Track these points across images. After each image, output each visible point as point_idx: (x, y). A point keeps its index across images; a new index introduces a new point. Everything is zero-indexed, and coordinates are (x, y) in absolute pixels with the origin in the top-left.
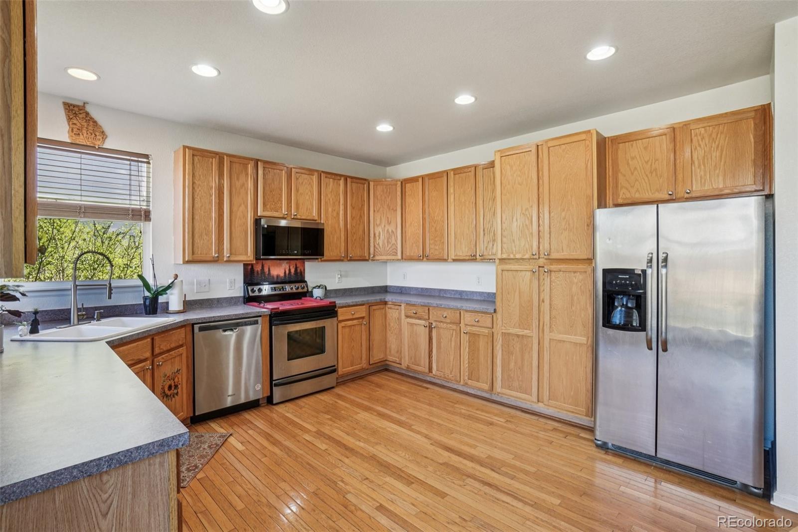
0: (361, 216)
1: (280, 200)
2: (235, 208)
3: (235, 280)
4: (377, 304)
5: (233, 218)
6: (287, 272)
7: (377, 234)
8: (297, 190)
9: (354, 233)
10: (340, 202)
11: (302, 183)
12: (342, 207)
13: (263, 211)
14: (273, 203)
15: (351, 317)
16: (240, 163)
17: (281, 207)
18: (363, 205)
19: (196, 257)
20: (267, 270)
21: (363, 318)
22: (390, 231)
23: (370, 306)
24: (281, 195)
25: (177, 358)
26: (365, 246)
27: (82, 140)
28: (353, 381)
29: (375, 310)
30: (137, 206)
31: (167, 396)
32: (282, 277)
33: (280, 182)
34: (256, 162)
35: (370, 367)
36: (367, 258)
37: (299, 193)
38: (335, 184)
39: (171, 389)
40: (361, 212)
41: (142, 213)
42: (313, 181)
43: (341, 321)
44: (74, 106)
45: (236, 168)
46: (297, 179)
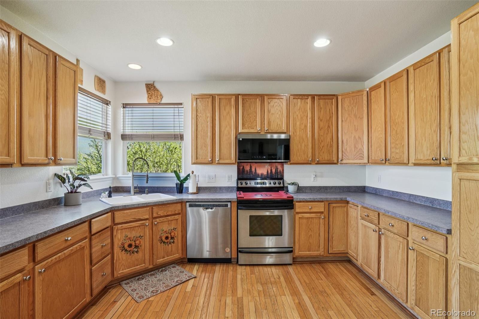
0: (329, 127)
1: (255, 120)
2: (223, 129)
3: (231, 175)
4: (337, 202)
5: (222, 136)
6: (269, 172)
7: (345, 141)
8: (269, 111)
9: (322, 141)
10: (307, 116)
11: (273, 106)
12: (309, 121)
13: (243, 129)
14: (250, 123)
15: (309, 211)
16: (226, 99)
17: (256, 125)
18: (331, 117)
19: (199, 161)
20: (254, 170)
21: (322, 213)
22: (357, 137)
23: (329, 203)
24: (256, 117)
25: (173, 222)
26: (333, 152)
27: (152, 101)
28: (310, 263)
29: (335, 207)
30: (177, 131)
31: (164, 242)
32: (266, 175)
33: (255, 108)
34: (237, 96)
35: (329, 255)
36: (336, 162)
37: (271, 113)
38: (303, 103)
39: (168, 239)
40: (328, 123)
41: (179, 136)
42: (283, 104)
43: (298, 213)
44: (149, 85)
45: (224, 102)
46: (269, 103)
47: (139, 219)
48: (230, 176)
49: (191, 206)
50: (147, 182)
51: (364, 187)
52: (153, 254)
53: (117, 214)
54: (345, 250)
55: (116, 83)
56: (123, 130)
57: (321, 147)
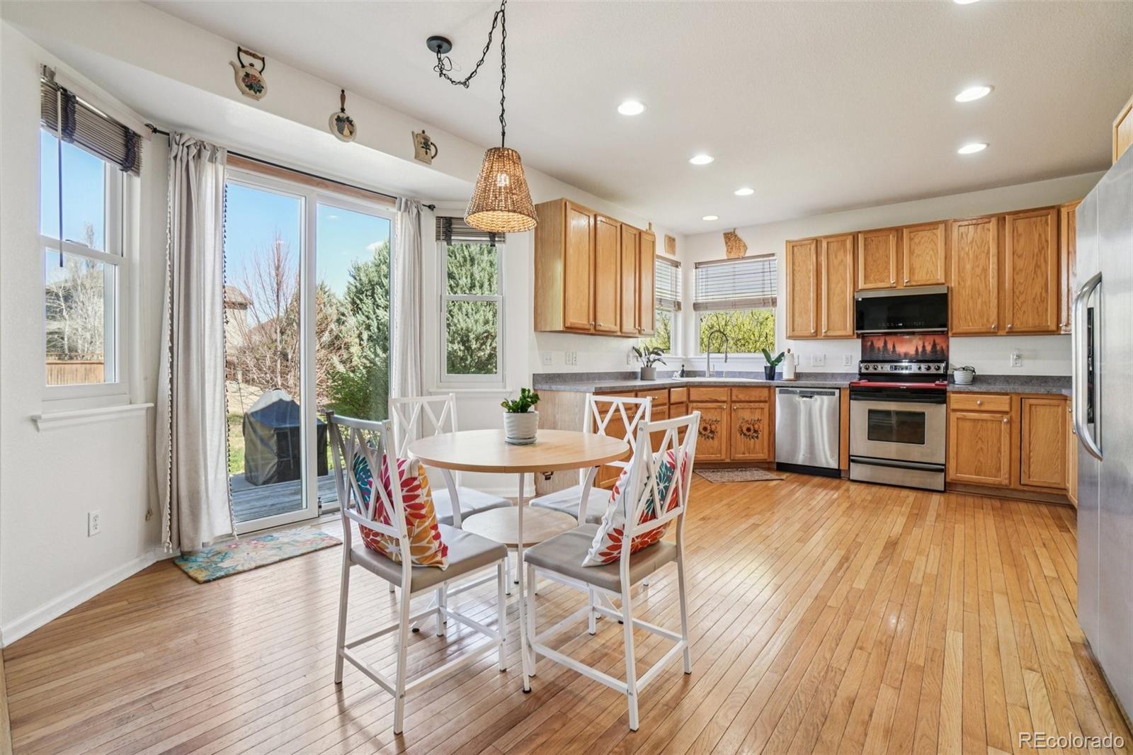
0: (1037, 266)
1: (887, 268)
2: (833, 286)
3: (851, 356)
4: (1039, 396)
5: (831, 296)
6: (920, 349)
8: (911, 252)
9: (1021, 293)
10: (988, 253)
11: (920, 242)
12: (993, 260)
13: (865, 283)
14: (878, 273)
15: (977, 408)
16: (838, 241)
17: (889, 276)
19: (796, 333)
20: (892, 347)
21: (1006, 413)
23: (1021, 399)
24: (888, 263)
25: (758, 410)
26: (1047, 310)
27: (733, 256)
28: (982, 497)
29: (1036, 405)
30: (768, 295)
31: (745, 435)
32: (912, 355)
33: (886, 250)
34: (855, 236)
35: (1021, 488)
36: (1053, 327)
37: (915, 255)
38: (979, 230)
39: (750, 431)
40: (1037, 260)
41: (770, 300)
42: (937, 237)
43: (955, 410)
44: (728, 234)
45: (834, 246)
46: (911, 239)
47: (715, 400)
48: (849, 357)
49: (781, 392)
52: (731, 445)
53: (692, 390)
54: (1059, 484)
55: (687, 237)
56: (696, 297)
57: (1019, 303)
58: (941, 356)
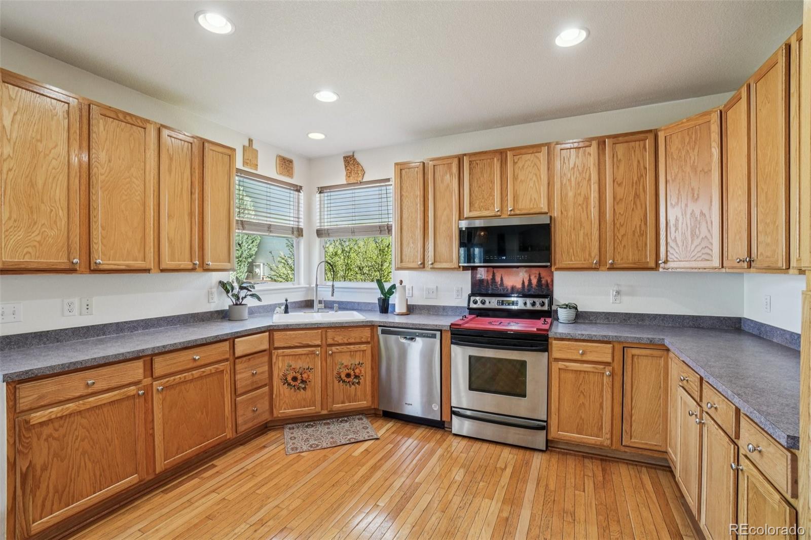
0: (637, 196)
1: (492, 195)
2: (439, 213)
3: (462, 288)
4: (640, 345)
5: (438, 225)
6: (526, 283)
7: (672, 221)
8: (515, 178)
9: (622, 226)
10: (590, 180)
11: (523, 167)
12: (594, 187)
13: (470, 211)
14: (483, 201)
15: (579, 358)
16: (444, 164)
17: (493, 204)
18: (641, 177)
19: (406, 264)
20: (499, 279)
21: (607, 364)
22: (697, 213)
23: (624, 347)
24: (492, 189)
25: (358, 353)
26: (646, 244)
27: (352, 181)
28: (583, 457)
29: (638, 356)
30: (385, 222)
31: (344, 381)
32: (519, 288)
33: (490, 174)
34: (460, 159)
35: (623, 449)
36: (653, 265)
37: (519, 180)
38: (580, 154)
39: (351, 377)
40: (636, 189)
41: (386, 228)
42: (540, 161)
43: (557, 360)
44: (348, 157)
45: (440, 170)
46: (515, 163)
47: (307, 344)
48: (460, 289)
49: (383, 332)
50: (333, 295)
51: (739, 320)
52: (327, 395)
53: (277, 335)
54: (661, 446)
55: (311, 161)
56: (320, 223)
57: (620, 237)
58: (544, 291)
